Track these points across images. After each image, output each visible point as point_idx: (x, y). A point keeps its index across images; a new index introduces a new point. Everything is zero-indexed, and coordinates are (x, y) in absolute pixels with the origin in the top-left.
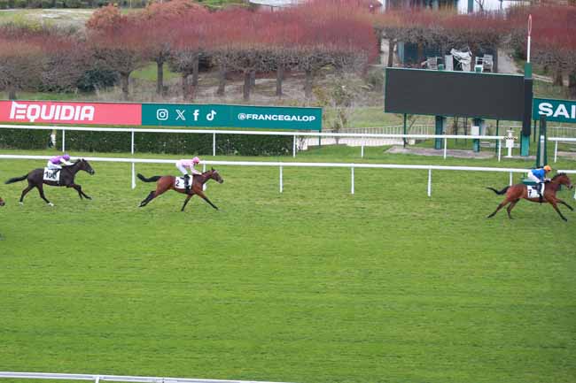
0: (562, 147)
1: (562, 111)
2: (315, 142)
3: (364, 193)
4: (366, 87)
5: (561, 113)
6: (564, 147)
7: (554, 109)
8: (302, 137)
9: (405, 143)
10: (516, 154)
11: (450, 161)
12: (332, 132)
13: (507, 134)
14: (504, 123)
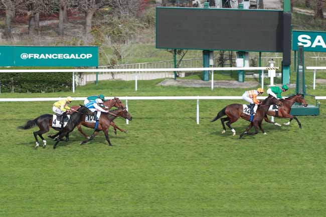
0: (320, 75)
1: (319, 42)
2: (92, 78)
3: (138, 123)
4: (140, 25)
5: (319, 44)
6: (322, 75)
7: (312, 41)
8: (80, 73)
9: (177, 76)
10: (278, 83)
11: (217, 91)
12: (109, 68)
13: (269, 65)
14: (266, 56)
